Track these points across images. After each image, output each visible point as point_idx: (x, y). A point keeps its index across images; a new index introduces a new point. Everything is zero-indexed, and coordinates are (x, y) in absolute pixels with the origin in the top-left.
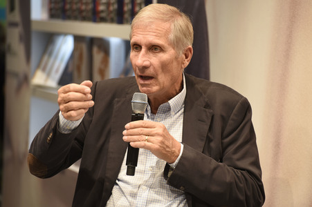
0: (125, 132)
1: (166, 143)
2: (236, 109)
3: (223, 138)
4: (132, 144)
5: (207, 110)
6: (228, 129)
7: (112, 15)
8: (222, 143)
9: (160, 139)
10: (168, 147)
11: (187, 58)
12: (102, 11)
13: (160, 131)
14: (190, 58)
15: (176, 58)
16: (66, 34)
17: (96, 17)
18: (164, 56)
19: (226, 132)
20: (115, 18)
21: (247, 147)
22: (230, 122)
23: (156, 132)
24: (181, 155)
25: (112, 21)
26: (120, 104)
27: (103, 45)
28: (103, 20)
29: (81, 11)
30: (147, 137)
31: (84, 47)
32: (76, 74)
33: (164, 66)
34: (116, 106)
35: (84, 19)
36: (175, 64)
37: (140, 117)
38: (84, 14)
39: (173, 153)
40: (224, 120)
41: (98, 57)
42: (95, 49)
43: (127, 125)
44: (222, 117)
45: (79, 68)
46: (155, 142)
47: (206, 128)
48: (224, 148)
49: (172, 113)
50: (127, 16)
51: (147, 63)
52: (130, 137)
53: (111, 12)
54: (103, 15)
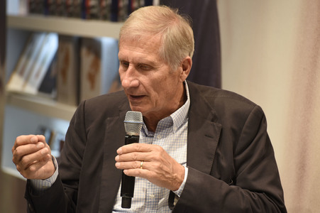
0: (117, 158)
1: (166, 168)
2: (248, 120)
3: (235, 155)
4: (125, 172)
5: (215, 124)
6: (241, 144)
7: (106, 11)
8: (234, 161)
9: (157, 164)
10: (167, 173)
11: (185, 69)
12: (93, 7)
13: (157, 155)
14: (189, 69)
15: (171, 73)
16: (48, 32)
17: (85, 13)
18: (155, 74)
19: (238, 148)
20: (109, 15)
21: (264, 163)
22: (243, 135)
23: (151, 156)
24: (185, 180)
25: (105, 18)
26: (112, 124)
27: (93, 46)
28: (94, 17)
29: (67, 6)
30: (142, 163)
31: (71, 48)
32: (60, 79)
33: (156, 84)
34: (108, 127)
35: (71, 15)
36: (169, 80)
37: (135, 140)
38: (71, 9)
39: (174, 179)
40: (236, 134)
41: (87, 60)
42: (84, 51)
43: (120, 150)
44: (233, 130)
45: (64, 73)
46: (152, 168)
47: (215, 144)
48: (238, 166)
49: (175, 128)
50: (122, 12)
51: (135, 82)
52: (123, 163)
53: (104, 8)
54: (94, 11)
